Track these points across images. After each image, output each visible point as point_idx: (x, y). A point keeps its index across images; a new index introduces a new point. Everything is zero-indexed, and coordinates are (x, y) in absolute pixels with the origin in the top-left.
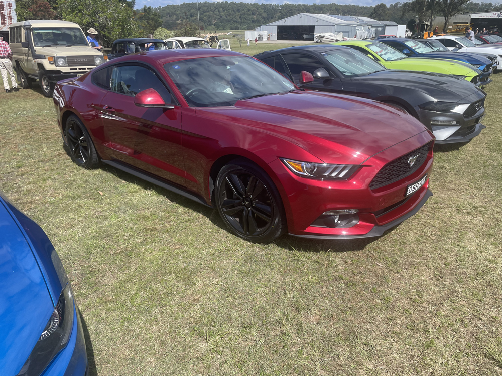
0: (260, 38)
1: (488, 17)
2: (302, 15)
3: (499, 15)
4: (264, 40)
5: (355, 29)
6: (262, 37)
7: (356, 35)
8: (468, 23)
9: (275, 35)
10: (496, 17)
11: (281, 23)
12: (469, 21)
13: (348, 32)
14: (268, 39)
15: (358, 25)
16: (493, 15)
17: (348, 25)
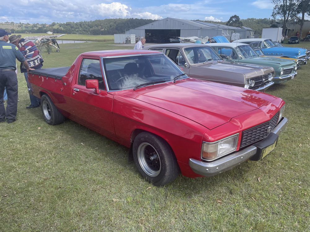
0: (128, 41)
2: (168, 20)
4: (131, 43)
5: (221, 33)
11: (149, 27)
17: (214, 29)
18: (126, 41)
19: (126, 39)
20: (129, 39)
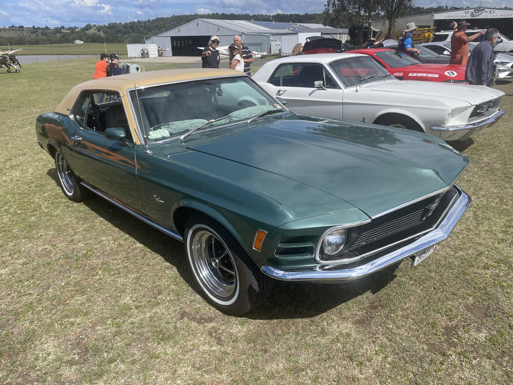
0: (144, 54)
1: (457, 18)
2: (200, 22)
3: (472, 14)
4: (150, 56)
5: (269, 40)
6: (148, 53)
7: (271, 48)
8: (429, 27)
9: (169, 49)
10: (469, 17)
11: (175, 33)
12: (432, 24)
13: (260, 44)
14: (160, 55)
15: (273, 34)
16: (464, 15)
17: (259, 34)
20: (146, 52)
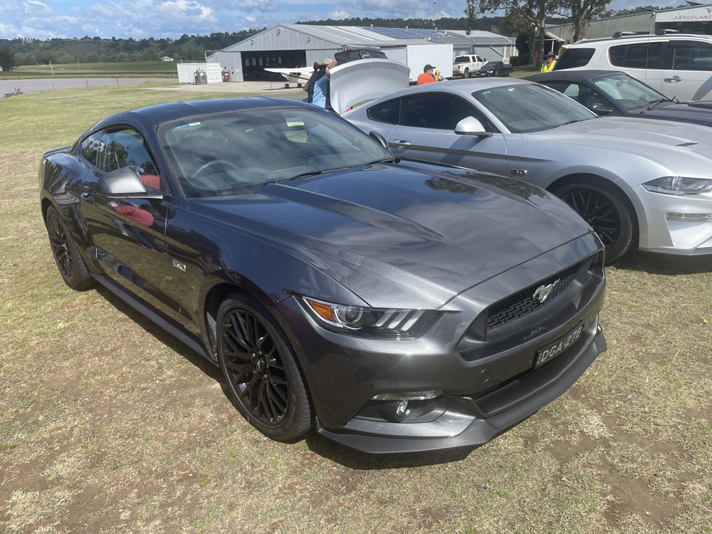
0: (200, 79)
1: (694, 20)
2: (281, 29)
6: (205, 77)
9: (239, 70)
11: (246, 46)
12: (652, 30)
18: (197, 78)
19: (196, 75)
20: (202, 75)
